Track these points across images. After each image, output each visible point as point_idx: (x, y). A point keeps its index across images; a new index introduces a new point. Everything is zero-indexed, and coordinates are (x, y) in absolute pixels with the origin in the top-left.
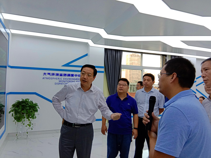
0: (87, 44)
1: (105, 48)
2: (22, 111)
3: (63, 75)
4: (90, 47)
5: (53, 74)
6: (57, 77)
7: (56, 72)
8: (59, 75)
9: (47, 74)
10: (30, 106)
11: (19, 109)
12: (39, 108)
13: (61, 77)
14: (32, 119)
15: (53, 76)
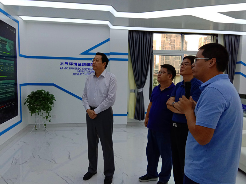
0: (107, 26)
1: (129, 30)
2: (35, 102)
3: (82, 65)
4: (111, 30)
5: (71, 64)
6: (76, 67)
7: (73, 61)
8: (77, 65)
9: (64, 64)
10: (43, 98)
11: (33, 100)
12: (55, 100)
13: (79, 67)
15: (71, 66)
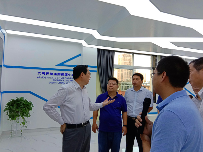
0: (80, 44)
1: (98, 49)
2: (16, 109)
3: (57, 74)
4: (84, 48)
5: (47, 74)
6: (52, 76)
7: (50, 72)
8: (53, 74)
9: (41, 73)
10: (24, 105)
11: (14, 107)
12: (33, 106)
13: (55, 76)
14: (27, 118)
15: (47, 76)
